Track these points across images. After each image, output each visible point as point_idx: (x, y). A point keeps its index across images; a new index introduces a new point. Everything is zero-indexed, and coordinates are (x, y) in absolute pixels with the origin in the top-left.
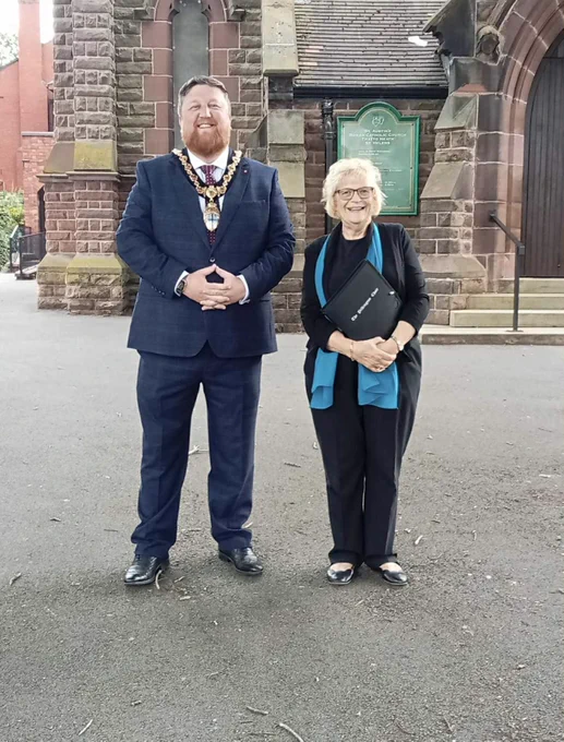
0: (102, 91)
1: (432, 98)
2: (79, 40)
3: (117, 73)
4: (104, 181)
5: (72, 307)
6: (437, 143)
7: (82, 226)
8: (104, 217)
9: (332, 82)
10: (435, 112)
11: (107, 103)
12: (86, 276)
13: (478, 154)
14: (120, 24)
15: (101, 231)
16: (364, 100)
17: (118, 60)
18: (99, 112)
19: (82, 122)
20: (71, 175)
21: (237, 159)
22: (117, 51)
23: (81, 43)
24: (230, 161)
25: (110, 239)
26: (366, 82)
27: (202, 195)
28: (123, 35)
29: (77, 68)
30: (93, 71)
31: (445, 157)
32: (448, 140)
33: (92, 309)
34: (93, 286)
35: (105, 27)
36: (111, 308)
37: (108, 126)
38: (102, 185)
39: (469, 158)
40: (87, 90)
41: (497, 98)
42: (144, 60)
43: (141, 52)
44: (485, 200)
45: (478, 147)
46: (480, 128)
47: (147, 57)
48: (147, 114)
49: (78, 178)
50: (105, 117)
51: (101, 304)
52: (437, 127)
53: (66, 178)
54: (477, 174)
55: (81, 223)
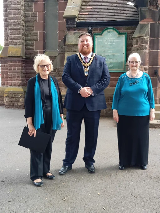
0: (18, 28)
1: (132, 25)
2: (10, 10)
3: (25, 21)
4: (18, 60)
5: (6, 105)
6: (133, 43)
7: (10, 76)
8: (18, 73)
9: (92, 20)
10: (133, 31)
11: (20, 32)
12: (11, 94)
13: (150, 47)
14: (26, 4)
15: (17, 78)
16: (105, 27)
17: (26, 17)
18: (17, 35)
19: (11, 39)
20: (6, 58)
21: (94, 55)
22: (25, 13)
23: (11, 11)
24: (92, 56)
25: (20, 81)
26: (105, 20)
27: (84, 66)
28: (27, 8)
29: (9, 20)
30: (15, 21)
31: (136, 48)
32: (137, 42)
33: (13, 106)
34: (13, 98)
35: (19, 5)
36: (20, 106)
37: (20, 40)
38: (17, 61)
39: (146, 48)
40: (13, 27)
41: (158, 24)
42: (34, 16)
43: (34, 13)
44: (153, 66)
45: (150, 44)
46: (151, 36)
47: (35, 15)
48: (35, 36)
49: (9, 59)
50: (19, 37)
51: (16, 104)
52: (133, 37)
53: (4, 59)
54: (150, 55)
55: (10, 75)
